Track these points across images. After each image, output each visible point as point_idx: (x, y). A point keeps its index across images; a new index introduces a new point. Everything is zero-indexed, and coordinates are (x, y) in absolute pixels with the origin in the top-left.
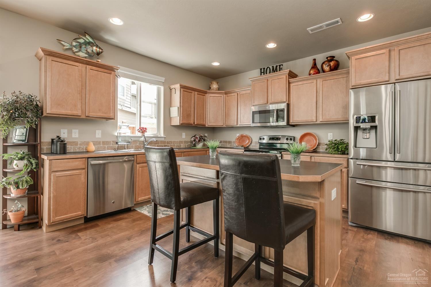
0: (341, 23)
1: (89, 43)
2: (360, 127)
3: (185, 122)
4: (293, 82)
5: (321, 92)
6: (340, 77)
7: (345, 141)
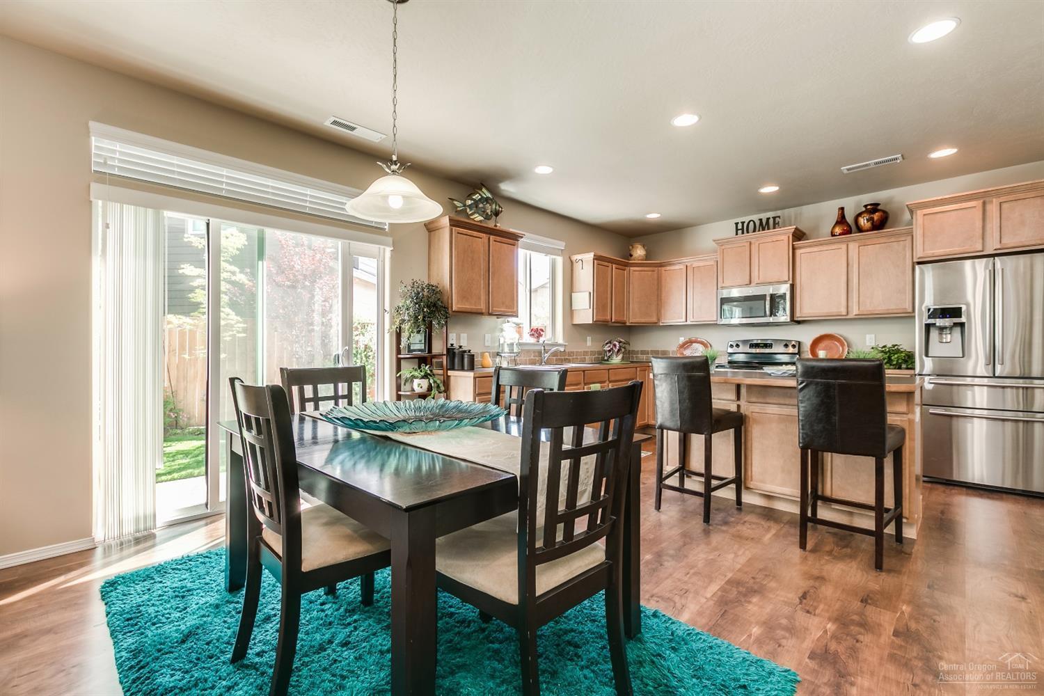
0: (901, 160)
1: (487, 200)
2: (935, 324)
3: (601, 318)
4: (800, 248)
5: (856, 266)
6: (893, 240)
7: (901, 347)
